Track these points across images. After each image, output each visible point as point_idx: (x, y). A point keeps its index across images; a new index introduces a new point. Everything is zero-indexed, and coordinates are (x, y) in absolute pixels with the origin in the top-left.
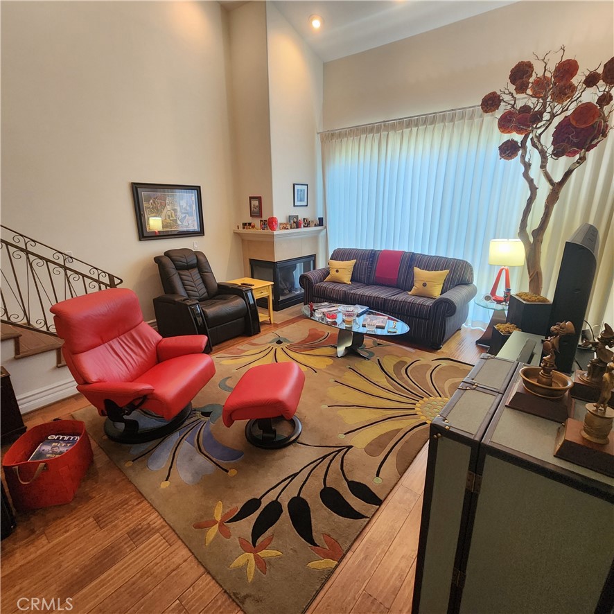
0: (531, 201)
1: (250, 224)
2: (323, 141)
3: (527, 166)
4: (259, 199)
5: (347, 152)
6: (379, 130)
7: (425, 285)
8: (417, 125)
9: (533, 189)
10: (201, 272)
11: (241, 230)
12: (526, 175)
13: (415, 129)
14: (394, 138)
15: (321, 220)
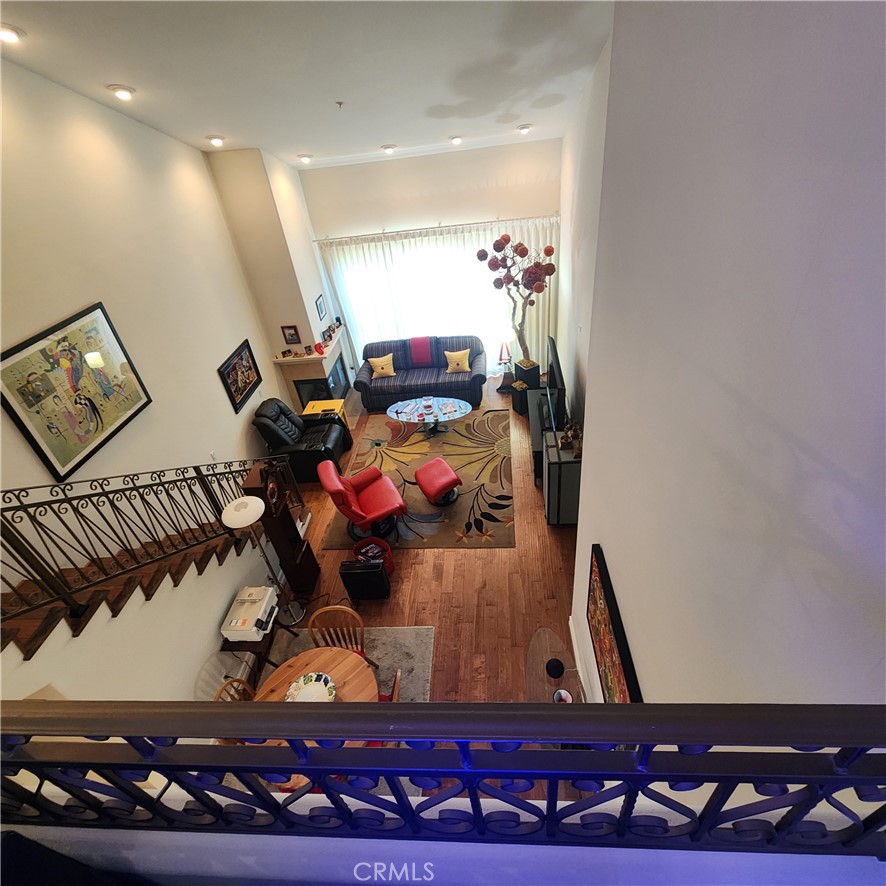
0: (515, 308)
1: (289, 351)
2: (321, 248)
3: (509, 290)
4: (294, 328)
5: (352, 257)
6: (380, 239)
7: (458, 364)
8: (413, 237)
9: (515, 302)
10: (286, 416)
11: (281, 359)
12: (509, 293)
13: (413, 240)
14: (396, 247)
15: (338, 320)
